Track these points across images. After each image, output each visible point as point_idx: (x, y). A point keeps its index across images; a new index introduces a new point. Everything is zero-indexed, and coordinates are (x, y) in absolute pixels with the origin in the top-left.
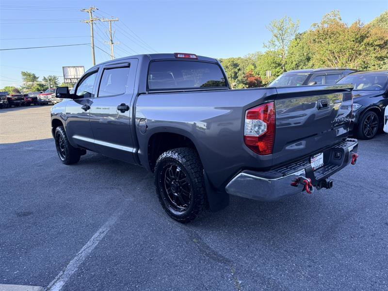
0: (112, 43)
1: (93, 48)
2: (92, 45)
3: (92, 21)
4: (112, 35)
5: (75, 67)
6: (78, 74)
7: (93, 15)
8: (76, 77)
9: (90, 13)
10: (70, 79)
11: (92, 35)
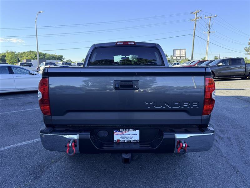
0: (209, 33)
1: (194, 37)
2: (193, 35)
3: (196, 19)
4: (210, 28)
5: (180, 49)
6: (182, 54)
7: (197, 15)
8: (180, 56)
9: (196, 14)
10: (177, 57)
11: (194, 28)
